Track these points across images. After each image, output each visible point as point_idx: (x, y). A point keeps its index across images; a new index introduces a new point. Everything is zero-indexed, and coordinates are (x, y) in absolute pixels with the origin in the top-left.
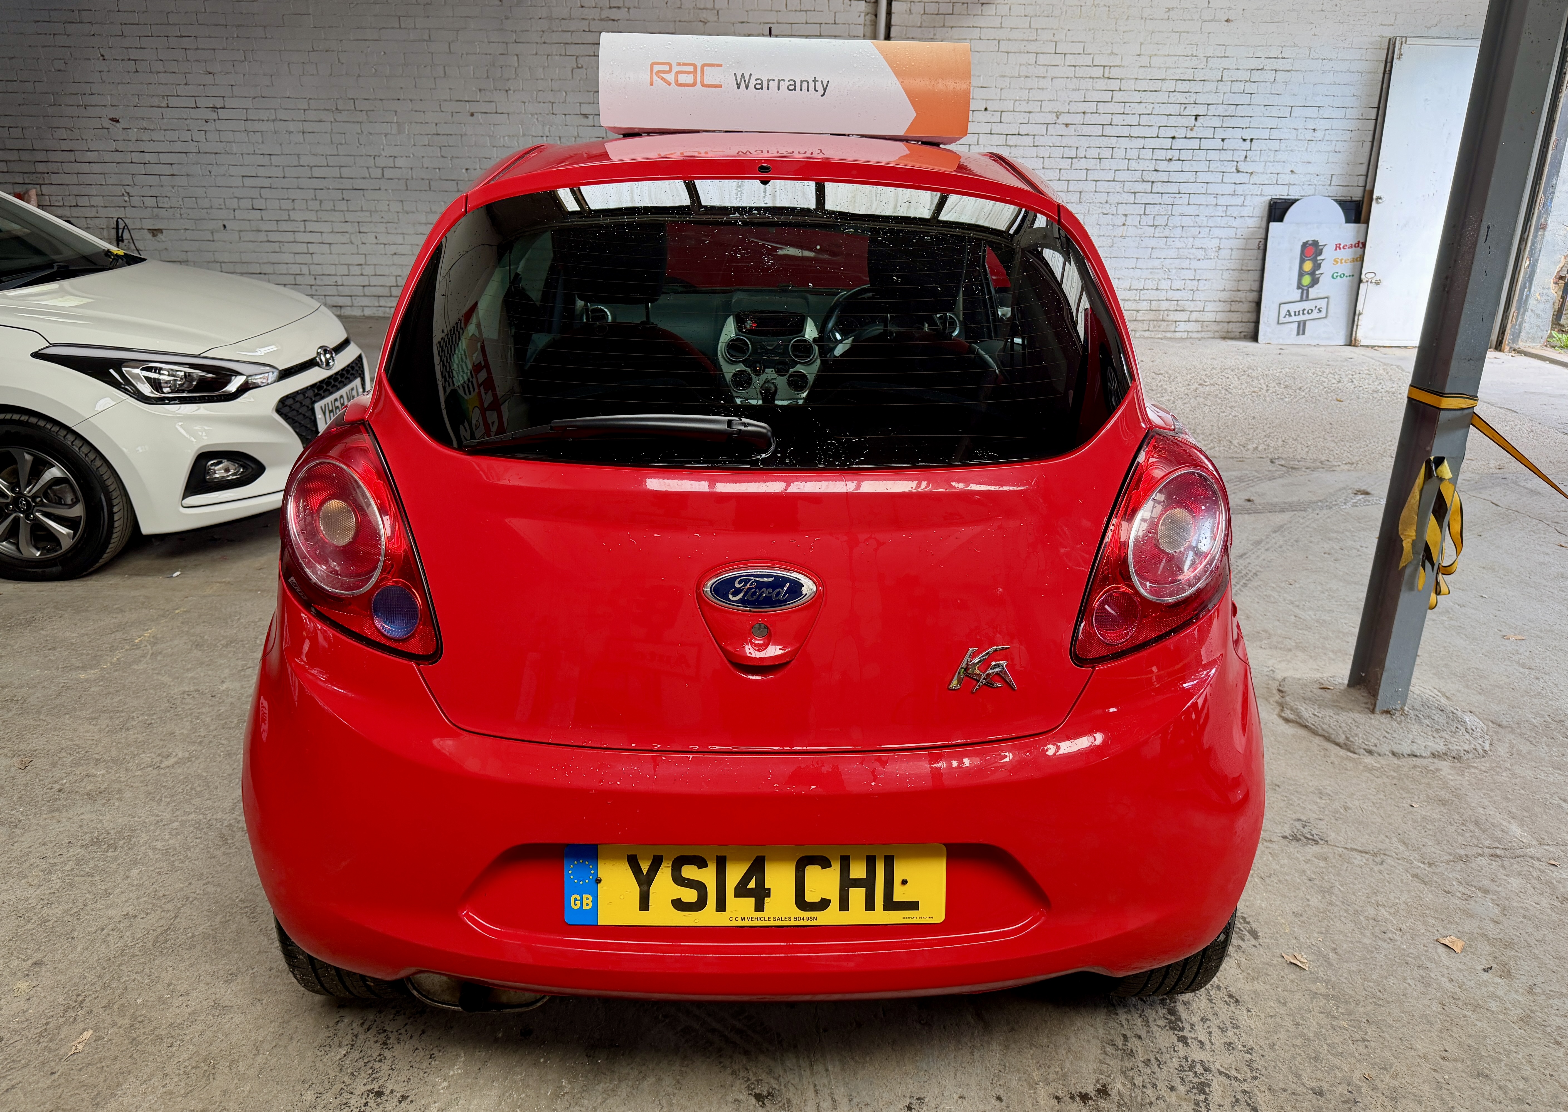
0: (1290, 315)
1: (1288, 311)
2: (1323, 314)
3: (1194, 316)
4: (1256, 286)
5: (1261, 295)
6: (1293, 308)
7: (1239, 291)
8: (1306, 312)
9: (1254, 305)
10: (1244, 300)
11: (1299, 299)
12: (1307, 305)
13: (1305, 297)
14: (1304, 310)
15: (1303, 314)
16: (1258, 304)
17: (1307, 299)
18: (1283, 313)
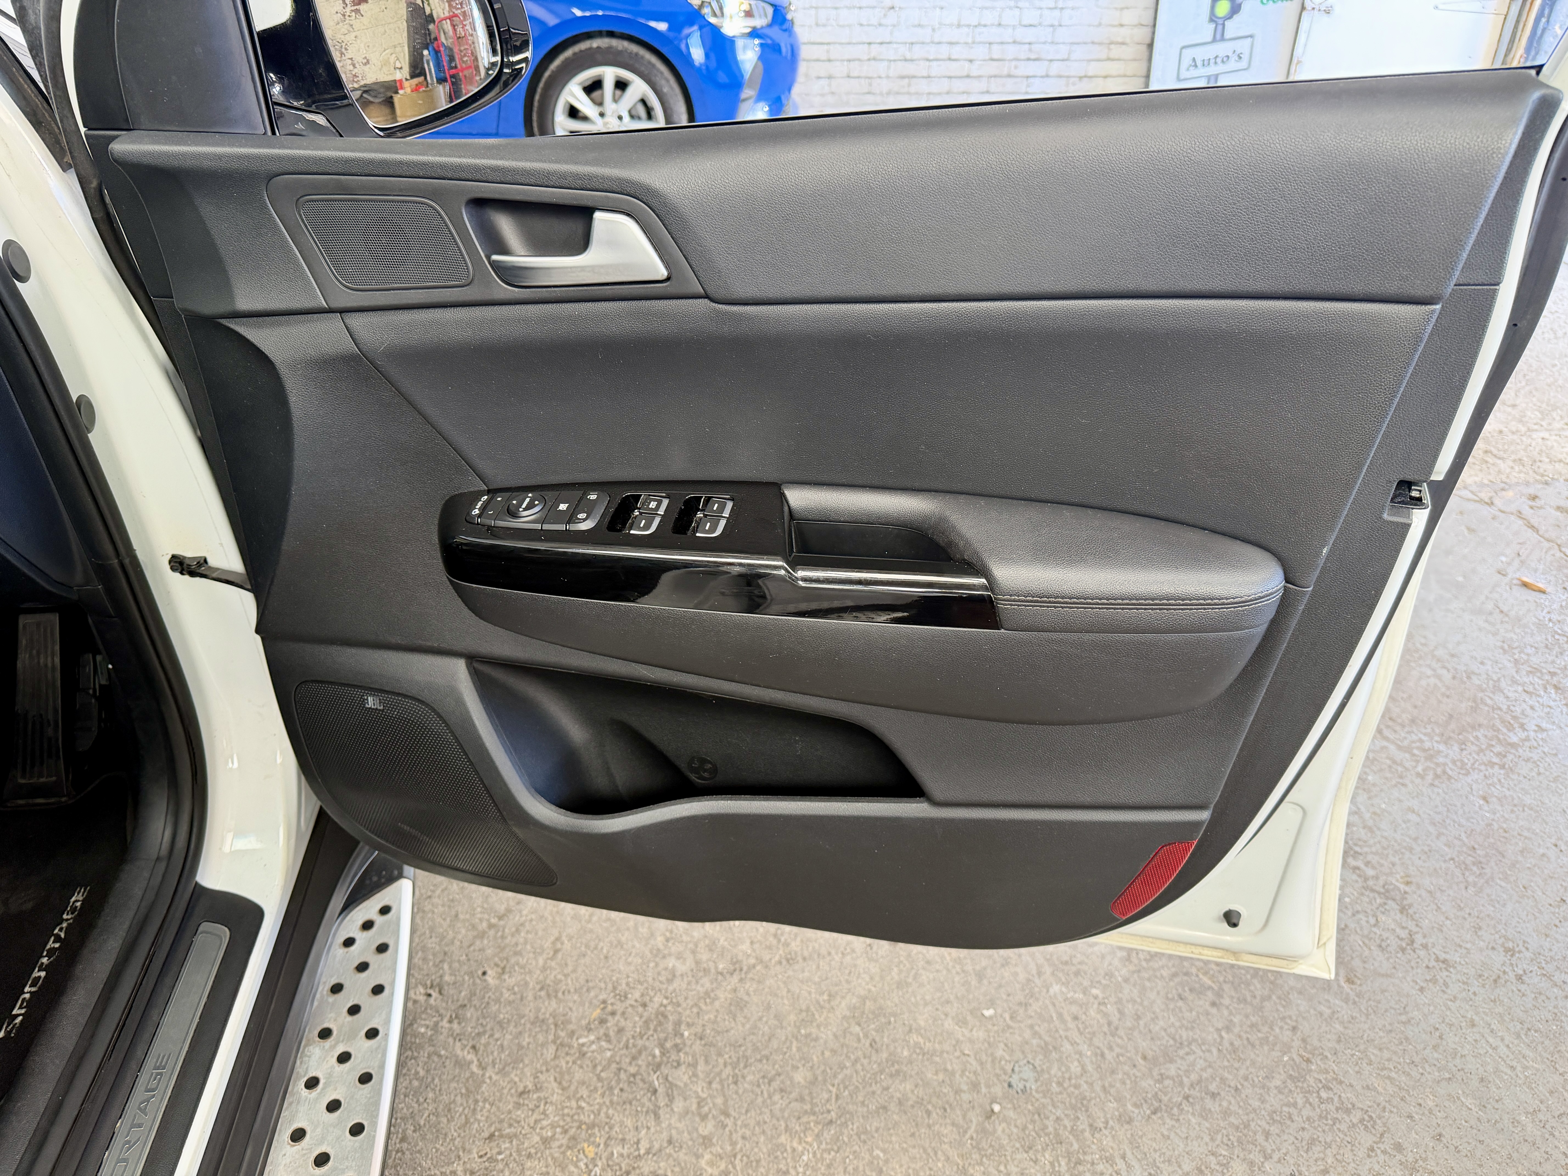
0: (1196, 66)
1: (1194, 60)
2: (1244, 64)
3: (1055, 69)
4: (1147, 18)
5: (1154, 33)
6: (1201, 54)
7: (1122, 25)
8: (1219, 60)
9: (1144, 48)
10: (1128, 41)
11: (1210, 39)
12: (1221, 49)
13: (1219, 37)
14: (1217, 57)
15: (1216, 63)
16: (1151, 46)
17: (1223, 39)
18: (1186, 61)
